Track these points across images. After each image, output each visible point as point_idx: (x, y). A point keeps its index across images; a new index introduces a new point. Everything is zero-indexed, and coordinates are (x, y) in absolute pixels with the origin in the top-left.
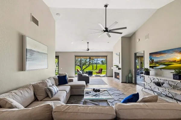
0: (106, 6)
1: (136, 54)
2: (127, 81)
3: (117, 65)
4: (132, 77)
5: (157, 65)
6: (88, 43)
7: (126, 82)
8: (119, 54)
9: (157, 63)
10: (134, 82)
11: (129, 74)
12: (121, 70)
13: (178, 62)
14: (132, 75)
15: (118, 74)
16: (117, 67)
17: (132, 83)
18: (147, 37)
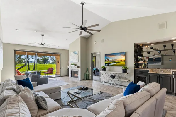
0: (83, 4)
1: (92, 54)
2: (85, 78)
3: (75, 63)
4: (89, 75)
5: (111, 63)
6: (43, 35)
7: (84, 80)
8: (77, 53)
9: (111, 61)
10: (90, 78)
11: (86, 72)
12: (80, 69)
13: (123, 61)
14: (89, 72)
15: (76, 72)
16: (76, 65)
17: (89, 79)
18: (103, 41)
